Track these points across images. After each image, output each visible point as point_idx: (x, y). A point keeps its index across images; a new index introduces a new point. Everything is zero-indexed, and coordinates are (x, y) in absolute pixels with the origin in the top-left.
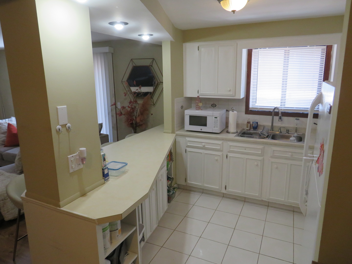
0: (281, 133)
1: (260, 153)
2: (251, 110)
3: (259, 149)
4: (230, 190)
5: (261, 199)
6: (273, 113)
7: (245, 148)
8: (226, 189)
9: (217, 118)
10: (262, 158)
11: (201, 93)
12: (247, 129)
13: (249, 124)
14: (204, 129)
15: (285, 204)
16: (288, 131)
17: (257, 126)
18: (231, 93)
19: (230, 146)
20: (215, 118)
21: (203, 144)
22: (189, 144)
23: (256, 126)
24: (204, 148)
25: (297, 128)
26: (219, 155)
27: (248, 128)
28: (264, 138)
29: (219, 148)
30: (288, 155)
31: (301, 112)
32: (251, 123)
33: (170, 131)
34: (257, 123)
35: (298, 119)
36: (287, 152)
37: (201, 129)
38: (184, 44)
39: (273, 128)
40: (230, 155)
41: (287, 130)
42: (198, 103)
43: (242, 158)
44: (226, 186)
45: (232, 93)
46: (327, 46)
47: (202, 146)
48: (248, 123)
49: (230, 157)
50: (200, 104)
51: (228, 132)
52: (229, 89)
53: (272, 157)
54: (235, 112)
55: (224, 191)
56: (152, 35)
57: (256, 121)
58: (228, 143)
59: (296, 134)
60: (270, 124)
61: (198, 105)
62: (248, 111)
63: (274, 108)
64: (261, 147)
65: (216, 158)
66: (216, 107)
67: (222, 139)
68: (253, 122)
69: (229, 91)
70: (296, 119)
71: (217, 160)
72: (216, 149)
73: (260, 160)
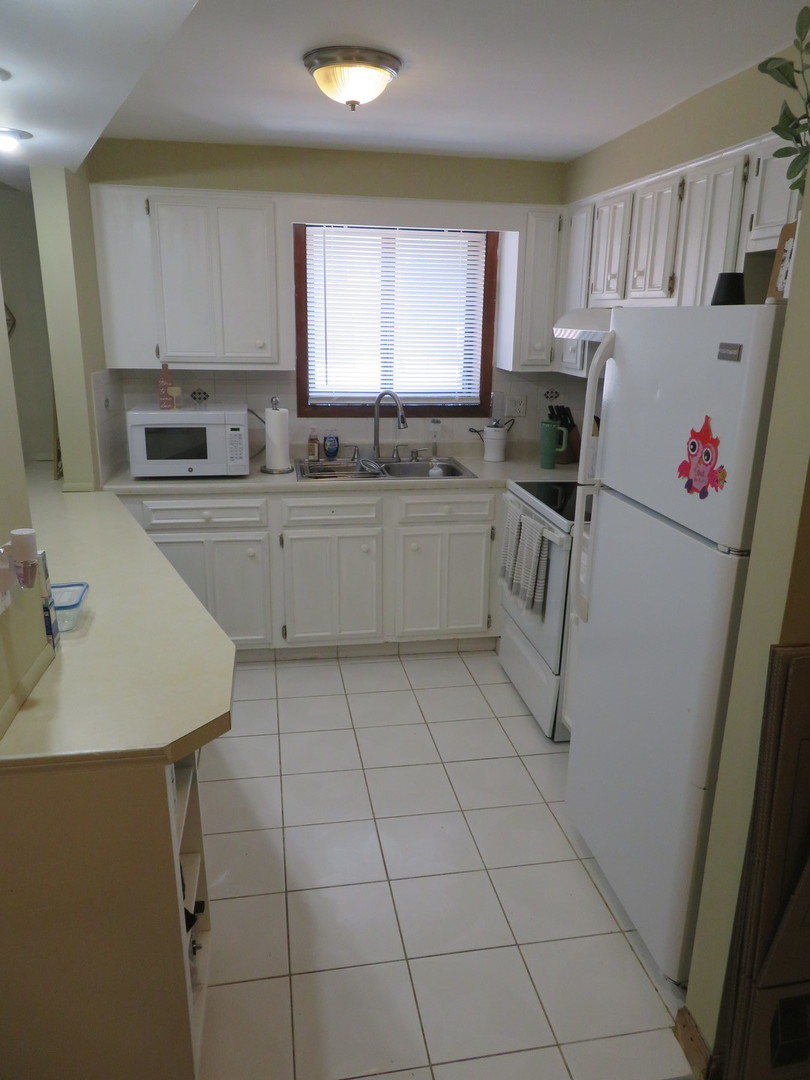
0: (400, 461)
1: (373, 516)
2: (313, 406)
3: (370, 505)
4: (297, 635)
5: (382, 641)
6: (377, 410)
7: (333, 509)
8: (285, 634)
9: (238, 429)
10: (379, 528)
11: (169, 354)
12: (311, 458)
13: (316, 445)
14: (199, 467)
15: (442, 638)
16: (415, 454)
17: (337, 449)
18: (267, 354)
19: (291, 508)
20: (232, 429)
21: (206, 513)
22: (155, 521)
23: (334, 447)
24: (209, 526)
25: (435, 444)
26: (258, 539)
27: (313, 455)
28: (375, 475)
29: (258, 519)
30: (442, 512)
31: (439, 403)
32: (321, 441)
33: (91, 485)
34: (337, 439)
35: (438, 422)
36: (439, 503)
37: (191, 470)
38: (94, 188)
39: (378, 449)
40: (290, 534)
41: (412, 452)
42: (166, 387)
43: (327, 538)
44: (285, 627)
45: (269, 355)
46: (487, 233)
47: (202, 520)
48: (312, 440)
49: (292, 539)
50: (175, 391)
51: (265, 471)
52: (259, 342)
53: (403, 523)
54: (283, 410)
55: (279, 643)
56: (30, 136)
57: (334, 435)
58: (284, 500)
59: (434, 460)
60: (372, 441)
61: (166, 395)
62: (307, 407)
63: (377, 395)
64: (372, 499)
65: (250, 550)
66: (209, 399)
67: (267, 492)
68: (325, 439)
69: (261, 348)
70: (433, 422)
71: (252, 557)
72: (249, 522)
73: (373, 536)
